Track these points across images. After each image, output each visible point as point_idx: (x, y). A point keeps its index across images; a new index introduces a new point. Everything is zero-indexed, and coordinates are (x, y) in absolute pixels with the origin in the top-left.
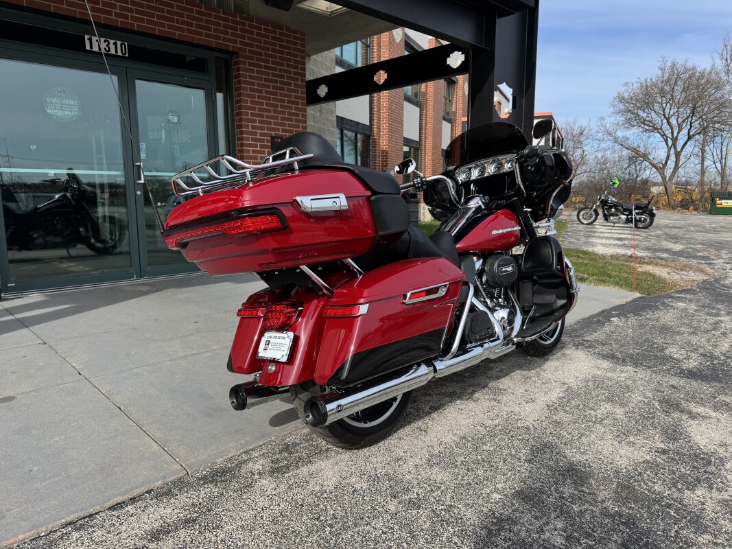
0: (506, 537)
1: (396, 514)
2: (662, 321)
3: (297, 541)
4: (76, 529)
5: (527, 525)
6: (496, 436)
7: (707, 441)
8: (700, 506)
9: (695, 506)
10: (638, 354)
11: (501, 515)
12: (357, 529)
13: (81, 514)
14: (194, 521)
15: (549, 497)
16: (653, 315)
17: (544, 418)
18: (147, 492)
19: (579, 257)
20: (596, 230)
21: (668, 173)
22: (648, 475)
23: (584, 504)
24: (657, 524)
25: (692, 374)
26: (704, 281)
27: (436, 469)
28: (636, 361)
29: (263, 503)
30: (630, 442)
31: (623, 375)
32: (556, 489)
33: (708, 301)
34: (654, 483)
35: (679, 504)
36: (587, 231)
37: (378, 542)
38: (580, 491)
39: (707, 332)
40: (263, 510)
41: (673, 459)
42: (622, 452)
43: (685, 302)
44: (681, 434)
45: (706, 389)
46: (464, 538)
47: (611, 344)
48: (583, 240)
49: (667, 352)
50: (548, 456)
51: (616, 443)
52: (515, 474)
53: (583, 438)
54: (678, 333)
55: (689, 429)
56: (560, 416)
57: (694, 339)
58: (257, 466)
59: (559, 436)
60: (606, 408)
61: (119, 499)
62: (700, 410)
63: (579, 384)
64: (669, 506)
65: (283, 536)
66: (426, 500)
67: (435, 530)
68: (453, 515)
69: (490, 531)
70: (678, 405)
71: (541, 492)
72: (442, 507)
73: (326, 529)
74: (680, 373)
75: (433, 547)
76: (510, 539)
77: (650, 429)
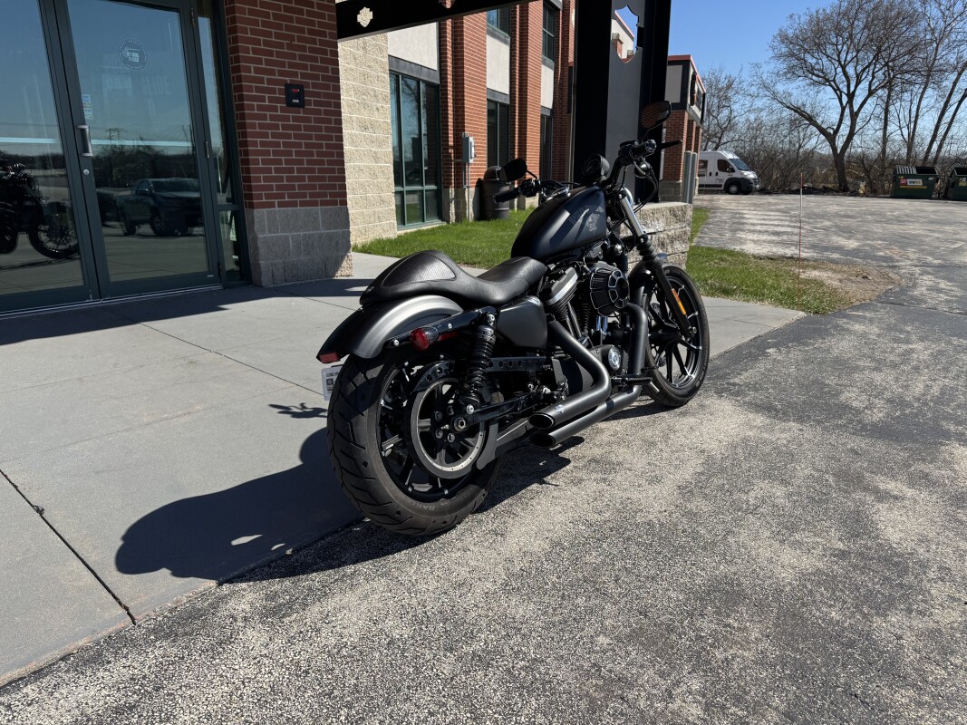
0: (616, 711)
1: (452, 679)
2: (835, 352)
5: (648, 688)
6: (604, 539)
7: (902, 535)
8: (895, 642)
9: (889, 642)
10: (804, 402)
11: (610, 671)
12: (389, 710)
15: (681, 638)
16: (822, 343)
17: (674, 508)
19: (723, 260)
20: (745, 220)
21: (840, 143)
22: (822, 595)
23: (731, 647)
24: (836, 675)
25: (880, 432)
26: (887, 292)
27: (515, 598)
28: (801, 414)
29: (246, 670)
30: (796, 542)
31: (783, 436)
32: (691, 623)
33: (893, 321)
34: (831, 606)
35: (867, 639)
36: (733, 222)
38: (726, 626)
39: (894, 366)
41: (857, 566)
42: (785, 558)
43: (864, 323)
44: (866, 525)
45: (897, 452)
47: (767, 389)
48: (728, 235)
49: (842, 398)
50: (680, 569)
51: (777, 545)
52: (631, 602)
53: (731, 539)
54: (857, 369)
55: (876, 517)
56: (700, 505)
57: (878, 378)
60: (761, 489)
62: (891, 486)
63: (724, 451)
64: (851, 644)
66: (498, 652)
67: (510, 704)
68: (538, 676)
69: (592, 701)
70: (860, 478)
71: (670, 629)
72: (522, 663)
73: (342, 712)
74: (861, 429)
76: (622, 714)
77: (823, 520)
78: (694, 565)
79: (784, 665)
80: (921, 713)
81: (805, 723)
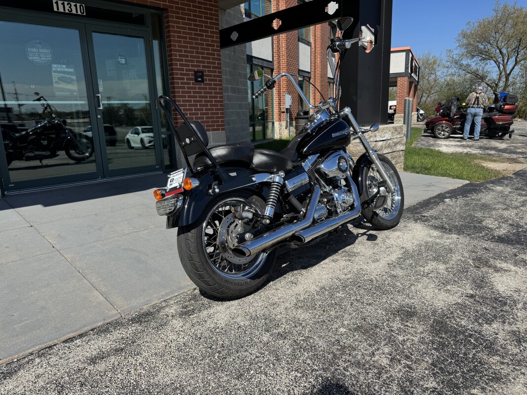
0: (346, 359)
1: (268, 343)
2: (483, 201)
3: (194, 364)
4: (39, 356)
5: (362, 350)
6: (347, 286)
7: (506, 288)
8: (494, 336)
9: (491, 336)
10: (462, 225)
11: (345, 343)
12: (238, 355)
13: (43, 346)
14: (122, 350)
15: (381, 330)
16: (476, 196)
17: (384, 273)
18: (91, 330)
22: (458, 314)
23: (407, 335)
24: (460, 349)
25: (501, 240)
26: (520, 171)
27: (300, 311)
28: (459, 231)
29: (172, 337)
30: (448, 290)
31: (448, 241)
32: (388, 324)
33: (520, 185)
34: (461, 319)
35: (479, 334)
37: (252, 363)
38: (405, 326)
39: (516, 208)
40: (171, 341)
41: (478, 302)
42: (440, 297)
43: (503, 186)
44: (487, 283)
45: (510, 249)
46: (315, 360)
47: (442, 218)
48: (432, 142)
49: (484, 223)
50: (385, 301)
51: (436, 291)
52: (358, 314)
53: (413, 288)
54: (495, 209)
55: (493, 280)
56: (399, 272)
57: (506, 214)
58: (172, 311)
59: (394, 286)
60: (432, 265)
61: (71, 335)
62: (504, 265)
63: (414, 248)
64: (471, 336)
65: (184, 360)
66: (291, 333)
67: (294, 355)
68: (309, 344)
69: (335, 355)
70: (487, 262)
71: (376, 326)
72: (302, 338)
73: (216, 355)
74: (492, 238)
75: (292, 367)
76: (349, 361)
77: (463, 280)
78: (392, 299)
79: (433, 343)
80: (502, 367)
81: (441, 369)
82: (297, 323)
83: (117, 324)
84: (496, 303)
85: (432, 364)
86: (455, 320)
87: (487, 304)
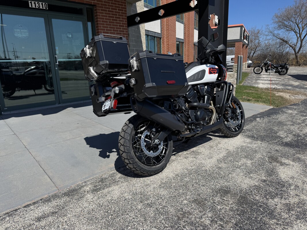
1: (140, 210)
2: (280, 119)
3: (96, 222)
4: (9, 216)
5: (195, 215)
6: (191, 174)
7: (286, 176)
8: (275, 206)
9: (273, 206)
10: (264, 135)
11: (185, 210)
12: (122, 217)
13: (12, 210)
14: (56, 213)
15: (208, 202)
16: (276, 116)
17: (214, 166)
18: (41, 200)
19: (251, 90)
20: (261, 76)
21: (297, 50)
22: (255, 192)
23: (223, 206)
24: (253, 215)
25: (287, 145)
26: (305, 100)
27: (162, 189)
28: (263, 139)
29: (86, 205)
30: (250, 177)
31: (255, 145)
32: (212, 198)
33: (303, 109)
34: (257, 195)
35: (266, 205)
36: (257, 77)
37: (130, 222)
38: (223, 200)
39: (299, 124)
40: (85, 208)
41: (268, 184)
42: (246, 181)
43: (292, 110)
44: (274, 172)
45: (292, 151)
47: (253, 131)
48: (254, 81)
49: (278, 134)
50: (212, 183)
51: (244, 177)
52: (196, 192)
53: (230, 175)
54: (286, 125)
55: (278, 170)
56: (223, 165)
57: (292, 128)
58: (88, 188)
59: (219, 174)
60: (243, 161)
61: (29, 203)
62: (286, 161)
63: (234, 150)
64: (261, 206)
65: (91, 220)
67: (155, 217)
68: (165, 210)
69: (179, 217)
70: (276, 159)
71: (206, 200)
72: (161, 207)
73: (110, 217)
74: (282, 144)
75: (153, 225)
76: (186, 221)
77: (261, 171)
78: (217, 182)
79: (238, 211)
80: (277, 226)
81: (240, 227)
82: (159, 197)
83: (55, 196)
84: (278, 186)
85: (235, 224)
86: (253, 196)
87: (273, 186)
